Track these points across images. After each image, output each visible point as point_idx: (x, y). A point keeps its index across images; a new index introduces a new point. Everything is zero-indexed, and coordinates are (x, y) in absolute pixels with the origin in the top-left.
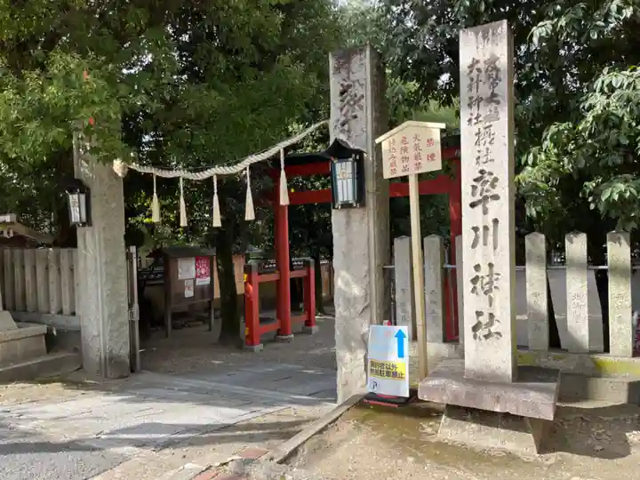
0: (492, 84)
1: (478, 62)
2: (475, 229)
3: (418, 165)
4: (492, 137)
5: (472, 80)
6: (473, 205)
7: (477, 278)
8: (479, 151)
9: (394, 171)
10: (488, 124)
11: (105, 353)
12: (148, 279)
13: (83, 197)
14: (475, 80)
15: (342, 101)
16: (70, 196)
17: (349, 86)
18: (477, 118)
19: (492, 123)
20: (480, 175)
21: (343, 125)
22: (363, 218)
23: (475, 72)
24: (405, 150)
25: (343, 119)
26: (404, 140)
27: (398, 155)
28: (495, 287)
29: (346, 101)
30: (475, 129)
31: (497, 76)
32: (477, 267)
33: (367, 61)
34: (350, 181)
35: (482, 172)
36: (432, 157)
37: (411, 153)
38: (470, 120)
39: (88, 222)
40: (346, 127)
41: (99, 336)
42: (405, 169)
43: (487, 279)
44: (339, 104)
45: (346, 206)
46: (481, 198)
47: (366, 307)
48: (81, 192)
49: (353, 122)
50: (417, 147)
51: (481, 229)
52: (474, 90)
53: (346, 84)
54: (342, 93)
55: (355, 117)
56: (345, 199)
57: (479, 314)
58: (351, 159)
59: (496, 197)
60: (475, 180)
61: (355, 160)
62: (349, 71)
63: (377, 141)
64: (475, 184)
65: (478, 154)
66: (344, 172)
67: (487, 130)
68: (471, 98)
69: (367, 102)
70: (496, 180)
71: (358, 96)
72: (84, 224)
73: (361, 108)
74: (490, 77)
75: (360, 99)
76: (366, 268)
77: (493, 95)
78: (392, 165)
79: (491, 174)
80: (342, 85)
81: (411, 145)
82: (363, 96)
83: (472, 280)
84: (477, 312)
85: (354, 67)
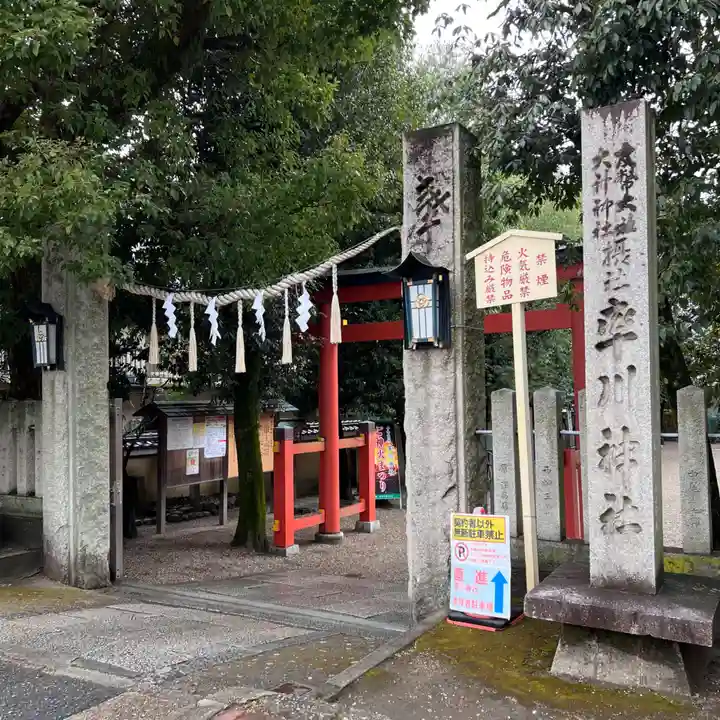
0: (626, 182)
1: (606, 153)
2: (603, 379)
3: (524, 291)
4: (627, 253)
5: (599, 176)
6: (600, 346)
7: (606, 446)
8: (609, 273)
9: (490, 298)
10: (621, 236)
11: (76, 550)
12: (132, 448)
13: (53, 328)
14: (603, 177)
15: (420, 200)
16: (36, 328)
17: (430, 180)
18: (605, 229)
19: (625, 235)
20: (608, 306)
21: (421, 232)
22: (446, 363)
23: (603, 167)
24: (507, 269)
25: (420, 225)
26: (505, 256)
27: (497, 275)
28: (632, 460)
29: (424, 201)
30: (602, 243)
31: (631, 172)
32: (606, 431)
33: (456, 146)
34: (430, 311)
35: (612, 301)
36: (544, 279)
37: (515, 273)
38: (596, 232)
39: (58, 364)
40: (425, 236)
41: (68, 526)
42: (508, 295)
43: (621, 450)
44: (414, 204)
45: (424, 346)
46: (611, 337)
47: (451, 489)
48: (52, 322)
49: (434, 230)
50: (523, 265)
51: (612, 380)
52: (602, 191)
53: (425, 177)
54: (420, 189)
55: (437, 222)
56: (423, 336)
57: (609, 497)
58: (432, 281)
59: (631, 336)
60: (603, 312)
61: (437, 281)
62: (429, 160)
63: (469, 256)
64: (603, 317)
65: (606, 278)
66: (421, 298)
67: (620, 244)
68: (597, 202)
69: (454, 202)
70: (631, 312)
71: (443, 193)
72: (53, 367)
73: (446, 210)
74: (622, 173)
75: (444, 198)
76: (452, 432)
77: (628, 198)
78: (488, 290)
79: (624, 304)
80: (420, 178)
81: (515, 264)
82: (448, 194)
83: (600, 450)
84: (606, 495)
85: (438, 154)
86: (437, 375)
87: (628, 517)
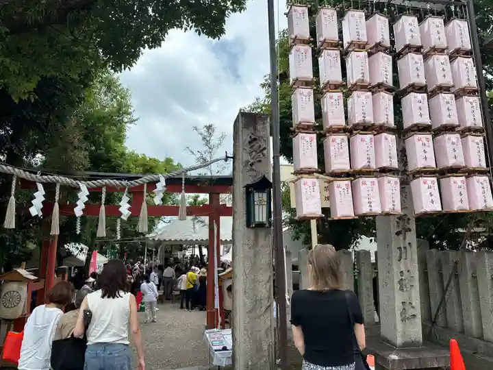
2: (400, 249)
6: (398, 234)
7: (402, 280)
10: (403, 186)
15: (251, 148)
17: (255, 139)
21: (252, 165)
25: (252, 161)
29: (253, 149)
32: (401, 273)
34: (265, 207)
40: (254, 167)
43: (407, 281)
44: (248, 150)
45: (261, 225)
46: (402, 229)
47: (269, 306)
49: (258, 165)
51: (403, 249)
53: (253, 137)
54: (250, 142)
55: (260, 161)
56: (261, 220)
59: (409, 230)
60: (398, 219)
62: (255, 129)
66: (260, 200)
67: (403, 189)
69: (268, 153)
70: (408, 220)
71: (262, 147)
75: (263, 150)
76: (268, 276)
80: (250, 137)
82: (265, 149)
83: (399, 282)
84: (403, 302)
85: (259, 127)
86: (261, 242)
87: (410, 312)
